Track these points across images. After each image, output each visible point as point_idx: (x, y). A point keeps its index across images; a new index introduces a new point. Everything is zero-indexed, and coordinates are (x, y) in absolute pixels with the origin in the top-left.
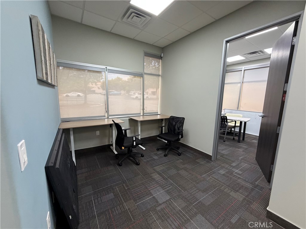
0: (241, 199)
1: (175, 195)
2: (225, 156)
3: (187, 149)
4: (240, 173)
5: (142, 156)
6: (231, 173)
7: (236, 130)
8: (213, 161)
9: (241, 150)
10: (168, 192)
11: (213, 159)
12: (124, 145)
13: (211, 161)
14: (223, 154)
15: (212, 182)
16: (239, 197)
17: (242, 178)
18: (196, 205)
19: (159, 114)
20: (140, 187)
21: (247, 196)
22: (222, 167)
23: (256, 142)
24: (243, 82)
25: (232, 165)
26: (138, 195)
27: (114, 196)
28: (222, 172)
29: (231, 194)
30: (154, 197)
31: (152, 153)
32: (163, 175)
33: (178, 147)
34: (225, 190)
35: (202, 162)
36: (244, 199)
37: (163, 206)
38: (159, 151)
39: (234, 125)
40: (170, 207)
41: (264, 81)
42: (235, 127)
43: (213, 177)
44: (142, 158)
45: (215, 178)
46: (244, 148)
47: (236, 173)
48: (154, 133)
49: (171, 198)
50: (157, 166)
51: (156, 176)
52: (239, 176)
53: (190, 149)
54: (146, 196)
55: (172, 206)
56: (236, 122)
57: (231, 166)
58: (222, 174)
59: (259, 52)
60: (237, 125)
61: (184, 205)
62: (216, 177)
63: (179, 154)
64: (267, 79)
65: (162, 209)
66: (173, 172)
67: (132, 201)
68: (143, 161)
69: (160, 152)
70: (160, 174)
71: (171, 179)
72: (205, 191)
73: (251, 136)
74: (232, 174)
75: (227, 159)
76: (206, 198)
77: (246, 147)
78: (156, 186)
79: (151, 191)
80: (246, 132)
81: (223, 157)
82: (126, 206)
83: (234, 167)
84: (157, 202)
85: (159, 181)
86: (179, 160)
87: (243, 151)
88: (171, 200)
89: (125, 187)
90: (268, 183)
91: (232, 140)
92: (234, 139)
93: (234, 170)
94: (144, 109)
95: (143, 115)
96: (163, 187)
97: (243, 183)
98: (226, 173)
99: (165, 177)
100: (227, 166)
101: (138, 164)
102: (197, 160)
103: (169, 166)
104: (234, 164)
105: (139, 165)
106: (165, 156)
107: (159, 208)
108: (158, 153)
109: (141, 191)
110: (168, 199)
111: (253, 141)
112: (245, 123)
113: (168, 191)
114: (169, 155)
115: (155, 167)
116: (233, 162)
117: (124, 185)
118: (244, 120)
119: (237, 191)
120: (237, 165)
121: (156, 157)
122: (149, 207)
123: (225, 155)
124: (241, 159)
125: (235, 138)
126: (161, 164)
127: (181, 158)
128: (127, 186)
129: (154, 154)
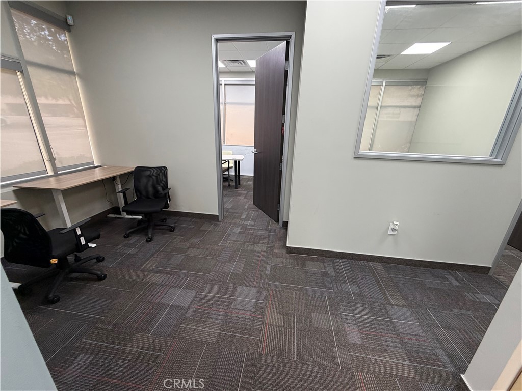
0: (265, 249)
1: (201, 284)
2: (230, 210)
3: (178, 218)
4: (253, 223)
5: (100, 259)
6: (244, 227)
7: (230, 174)
8: (221, 222)
9: (242, 197)
10: (189, 287)
11: (220, 220)
12: (54, 253)
13: (219, 221)
14: (227, 208)
15: (232, 246)
16: (262, 248)
17: (256, 228)
18: (230, 280)
19: (97, 167)
20: (136, 310)
21: (268, 244)
22: (235, 224)
23: (251, 183)
24: (225, 104)
25: (242, 218)
26: (143, 320)
27: (92, 354)
28: (237, 230)
29: (255, 249)
30: (173, 306)
31: (118, 247)
32: (165, 270)
33: (164, 219)
34: (249, 248)
35: (209, 227)
36: (267, 248)
37: (193, 307)
38: (130, 238)
39: (227, 166)
40: (203, 301)
41: (251, 104)
42: (228, 169)
43: (231, 240)
44: (101, 264)
45: (234, 241)
46: (244, 194)
47: (249, 225)
48: (98, 208)
49: (198, 292)
50: (144, 263)
51: (156, 278)
52: (254, 227)
53: (183, 216)
54: (157, 313)
55: (204, 299)
56: (229, 162)
57: (242, 220)
58: (238, 232)
59: (242, 62)
60: (230, 166)
61: (217, 288)
62: (234, 239)
63: (172, 230)
64: (254, 101)
65: (195, 311)
66: (178, 258)
67: (139, 335)
68: (108, 266)
69: (133, 239)
70: (159, 272)
71: (183, 270)
72: (231, 260)
73: (244, 177)
74: (246, 228)
75: (235, 213)
76: (236, 267)
77: (245, 192)
78: (165, 291)
79: (162, 301)
80: (241, 174)
81: (229, 212)
82: (133, 348)
83: (245, 219)
84: (182, 308)
85: (165, 281)
86: (175, 238)
87: (245, 198)
88: (199, 294)
89: (106, 327)
90: (277, 224)
91: (228, 187)
92: (229, 185)
93: (246, 223)
94: (55, 159)
95: (56, 175)
96: (178, 286)
97: (260, 233)
98: (241, 229)
99: (170, 271)
100: (238, 221)
101: (100, 278)
102: (201, 229)
103: (166, 254)
104: (244, 216)
105: (105, 277)
106: (148, 241)
107: (189, 314)
108: (131, 242)
109: (144, 313)
110: (195, 294)
111: (249, 183)
112: (239, 162)
113: (187, 286)
114: (155, 238)
115: (142, 266)
116: (242, 214)
117: (99, 325)
118: (238, 158)
119: (259, 243)
120: (247, 217)
121: (132, 251)
122: (174, 322)
123: (230, 208)
124: (247, 208)
125: (231, 183)
126: (151, 257)
127: (178, 234)
128: (108, 324)
129: (125, 246)
